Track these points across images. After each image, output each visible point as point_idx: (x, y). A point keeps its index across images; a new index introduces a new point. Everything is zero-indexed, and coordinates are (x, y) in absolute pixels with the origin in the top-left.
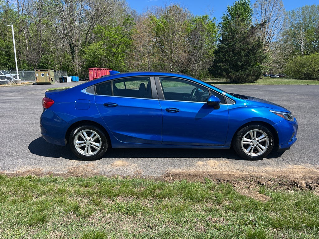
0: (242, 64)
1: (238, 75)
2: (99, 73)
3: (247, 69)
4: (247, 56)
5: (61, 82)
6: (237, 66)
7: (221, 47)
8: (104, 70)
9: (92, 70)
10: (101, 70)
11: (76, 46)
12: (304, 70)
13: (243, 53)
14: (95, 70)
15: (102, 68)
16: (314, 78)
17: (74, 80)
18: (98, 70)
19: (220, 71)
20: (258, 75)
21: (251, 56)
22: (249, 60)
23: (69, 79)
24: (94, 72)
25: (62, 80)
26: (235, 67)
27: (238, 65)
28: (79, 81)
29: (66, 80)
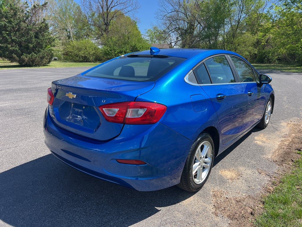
0: (34, 46)
1: (32, 58)
3: (39, 51)
4: (36, 37)
6: (27, 48)
7: (2, 25)
12: (81, 53)
13: (32, 33)
16: (90, 61)
19: (7, 53)
20: (50, 58)
21: (41, 37)
22: (39, 42)
26: (26, 49)
27: (29, 47)
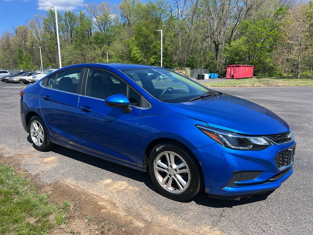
2: (237, 70)
5: (198, 79)
8: (242, 66)
9: (230, 67)
10: (239, 66)
11: (220, 44)
14: (233, 67)
15: (240, 65)
17: (212, 77)
18: (236, 66)
23: (207, 76)
24: (231, 69)
25: (200, 77)
28: (218, 78)
29: (204, 77)
